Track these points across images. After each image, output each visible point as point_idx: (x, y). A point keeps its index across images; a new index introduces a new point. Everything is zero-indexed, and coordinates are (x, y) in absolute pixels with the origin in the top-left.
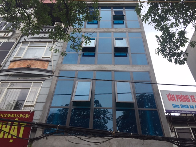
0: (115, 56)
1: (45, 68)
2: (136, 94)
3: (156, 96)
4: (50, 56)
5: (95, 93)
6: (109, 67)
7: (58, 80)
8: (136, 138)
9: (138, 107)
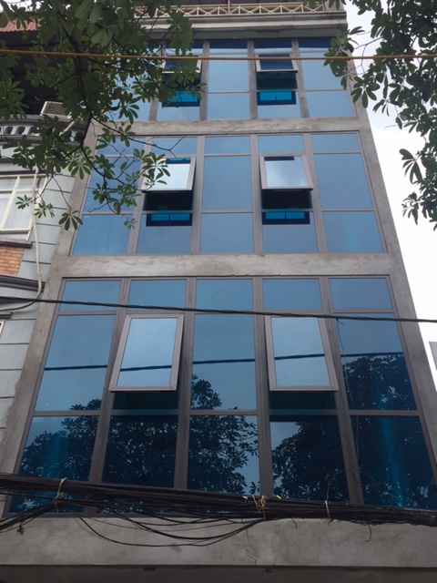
0: (266, 221)
1: (11, 272)
2: (343, 359)
3: (413, 365)
4: (29, 228)
5: (194, 360)
6: (245, 264)
7: (57, 315)
8: (342, 520)
9: (351, 408)
